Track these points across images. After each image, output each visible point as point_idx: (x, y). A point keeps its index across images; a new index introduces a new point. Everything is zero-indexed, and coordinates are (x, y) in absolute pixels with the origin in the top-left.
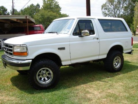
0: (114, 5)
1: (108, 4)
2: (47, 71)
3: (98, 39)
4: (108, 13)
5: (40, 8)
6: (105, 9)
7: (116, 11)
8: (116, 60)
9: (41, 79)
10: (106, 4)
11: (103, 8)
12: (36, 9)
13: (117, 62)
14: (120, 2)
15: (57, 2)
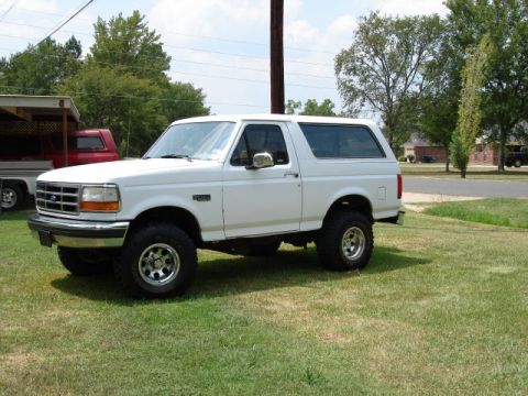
0: (387, 57)
1: (363, 53)
2: (165, 252)
3: (297, 176)
4: (363, 88)
5: (83, 57)
6: (349, 71)
7: (394, 81)
8: (351, 236)
9: (147, 273)
10: (352, 50)
11: (343, 66)
12: (64, 61)
13: (352, 244)
14: (408, 46)
15: (152, 34)
